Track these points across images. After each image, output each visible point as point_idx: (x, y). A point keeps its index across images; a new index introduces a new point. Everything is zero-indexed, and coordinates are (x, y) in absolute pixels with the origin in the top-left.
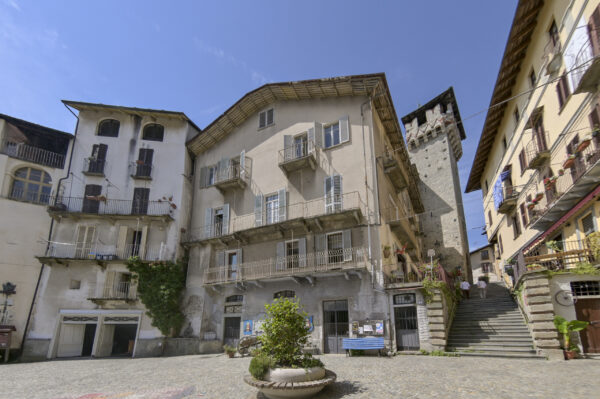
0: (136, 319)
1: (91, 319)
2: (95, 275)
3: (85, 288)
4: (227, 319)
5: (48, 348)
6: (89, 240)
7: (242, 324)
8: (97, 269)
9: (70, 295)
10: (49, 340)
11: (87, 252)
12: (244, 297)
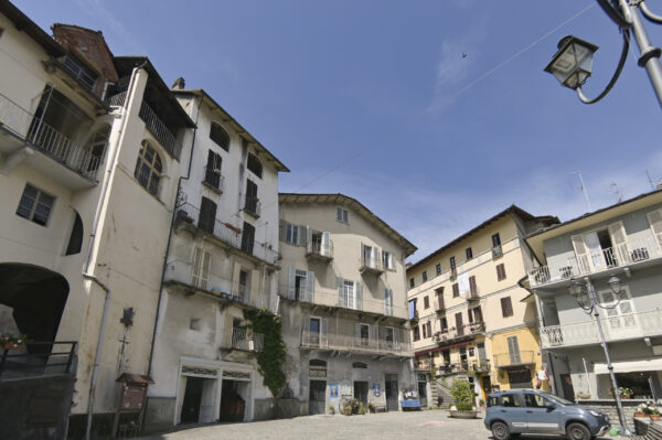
0: (248, 376)
1: (210, 372)
2: (214, 316)
3: (205, 331)
4: (312, 382)
5: (173, 411)
6: (206, 268)
7: (328, 387)
8: (215, 308)
9: (190, 336)
10: (175, 398)
11: (204, 283)
12: (328, 363)
